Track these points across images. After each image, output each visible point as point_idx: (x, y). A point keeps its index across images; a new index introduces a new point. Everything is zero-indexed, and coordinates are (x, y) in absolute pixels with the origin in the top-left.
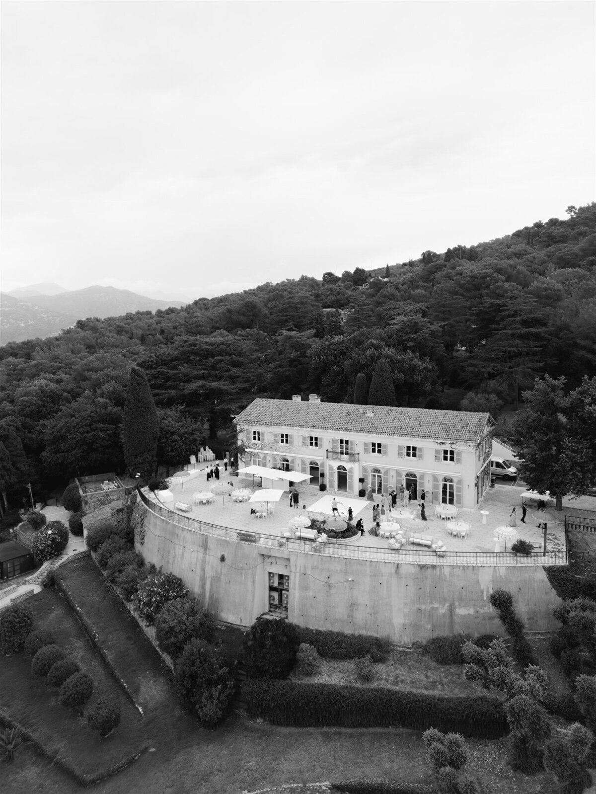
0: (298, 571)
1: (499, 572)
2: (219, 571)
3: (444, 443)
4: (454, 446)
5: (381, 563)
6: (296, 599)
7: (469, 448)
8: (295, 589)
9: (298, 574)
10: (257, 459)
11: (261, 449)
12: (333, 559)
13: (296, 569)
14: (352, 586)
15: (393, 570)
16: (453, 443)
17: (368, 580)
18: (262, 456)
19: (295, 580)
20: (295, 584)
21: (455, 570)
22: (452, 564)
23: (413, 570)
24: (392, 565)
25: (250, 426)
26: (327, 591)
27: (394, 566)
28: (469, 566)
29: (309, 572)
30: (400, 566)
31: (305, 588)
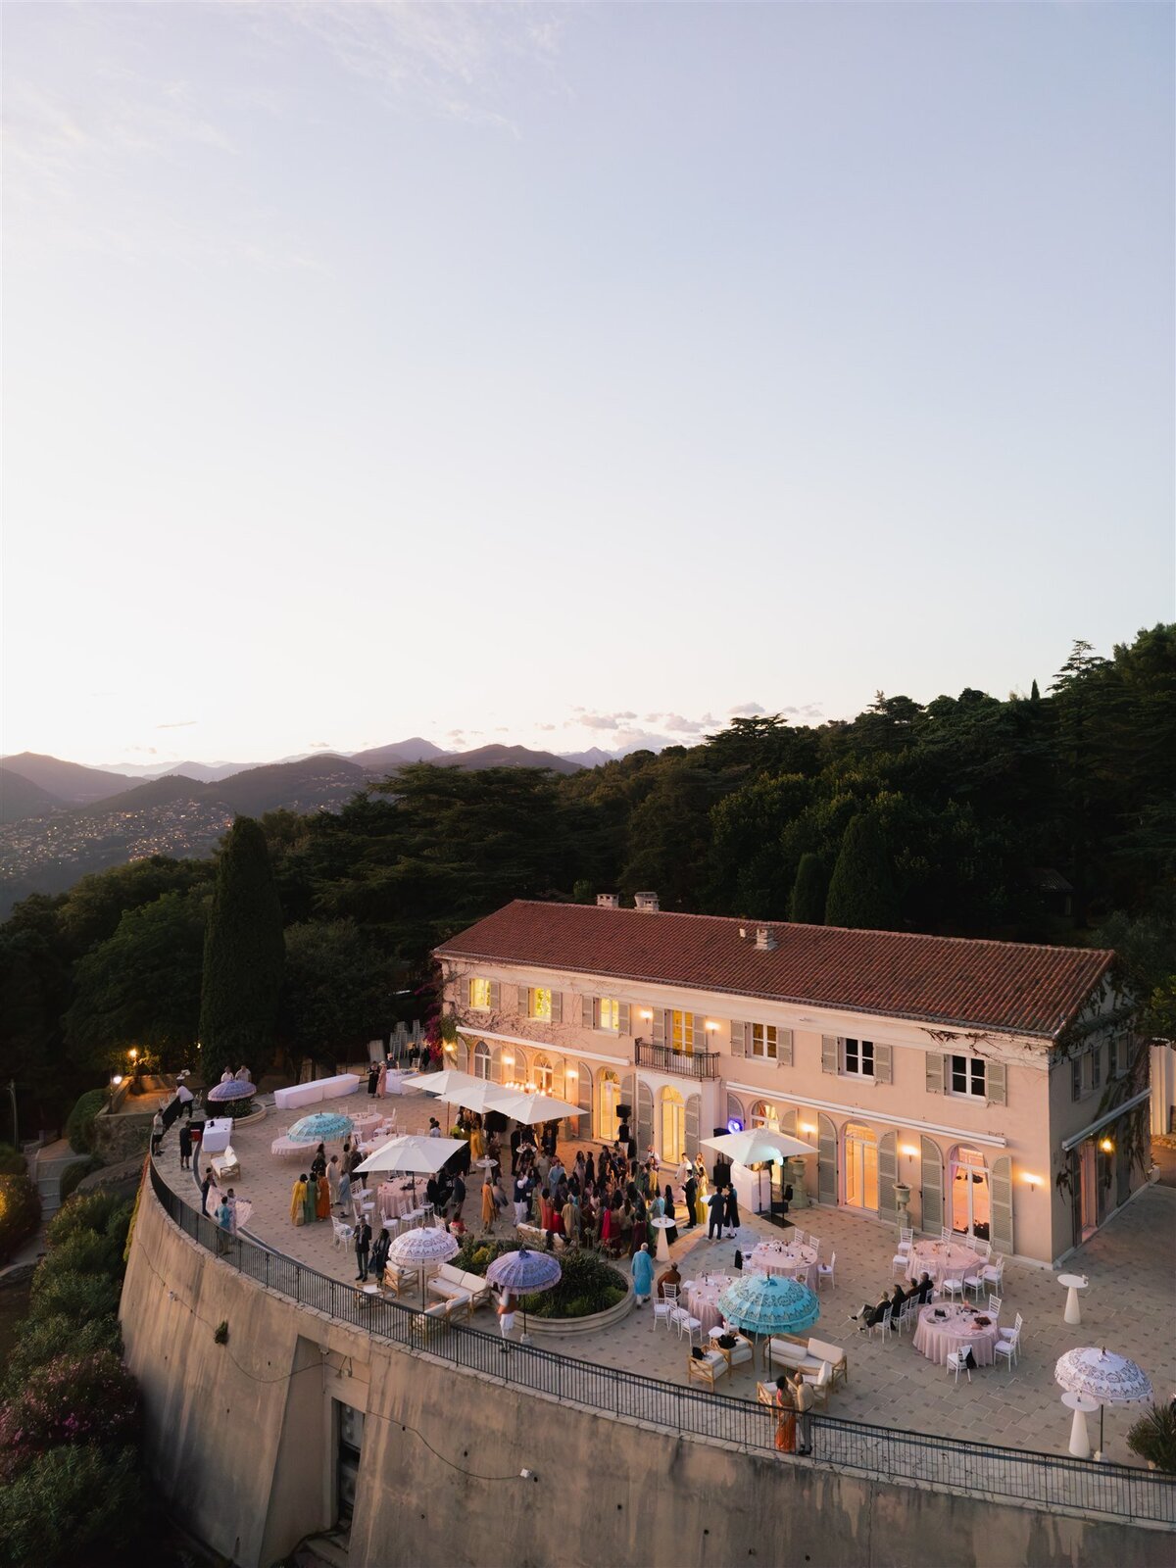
0: (387, 1413)
1: (1058, 1540)
2: (212, 1374)
3: (951, 1036)
4: (981, 1046)
5: (625, 1431)
6: (374, 1512)
7: (1027, 1053)
8: (373, 1474)
9: (386, 1423)
10: (484, 1057)
11: (491, 1028)
12: (484, 1390)
13: (382, 1405)
14: (530, 1498)
15: (663, 1462)
16: (976, 1036)
17: (580, 1483)
18: (492, 1047)
19: (376, 1442)
20: (374, 1457)
21: (881, 1500)
22: (873, 1476)
23: (726, 1473)
24: (660, 1443)
25: (469, 967)
26: (458, 1502)
27: (665, 1449)
28: (934, 1494)
29: (415, 1422)
30: (686, 1450)
31: (399, 1477)
